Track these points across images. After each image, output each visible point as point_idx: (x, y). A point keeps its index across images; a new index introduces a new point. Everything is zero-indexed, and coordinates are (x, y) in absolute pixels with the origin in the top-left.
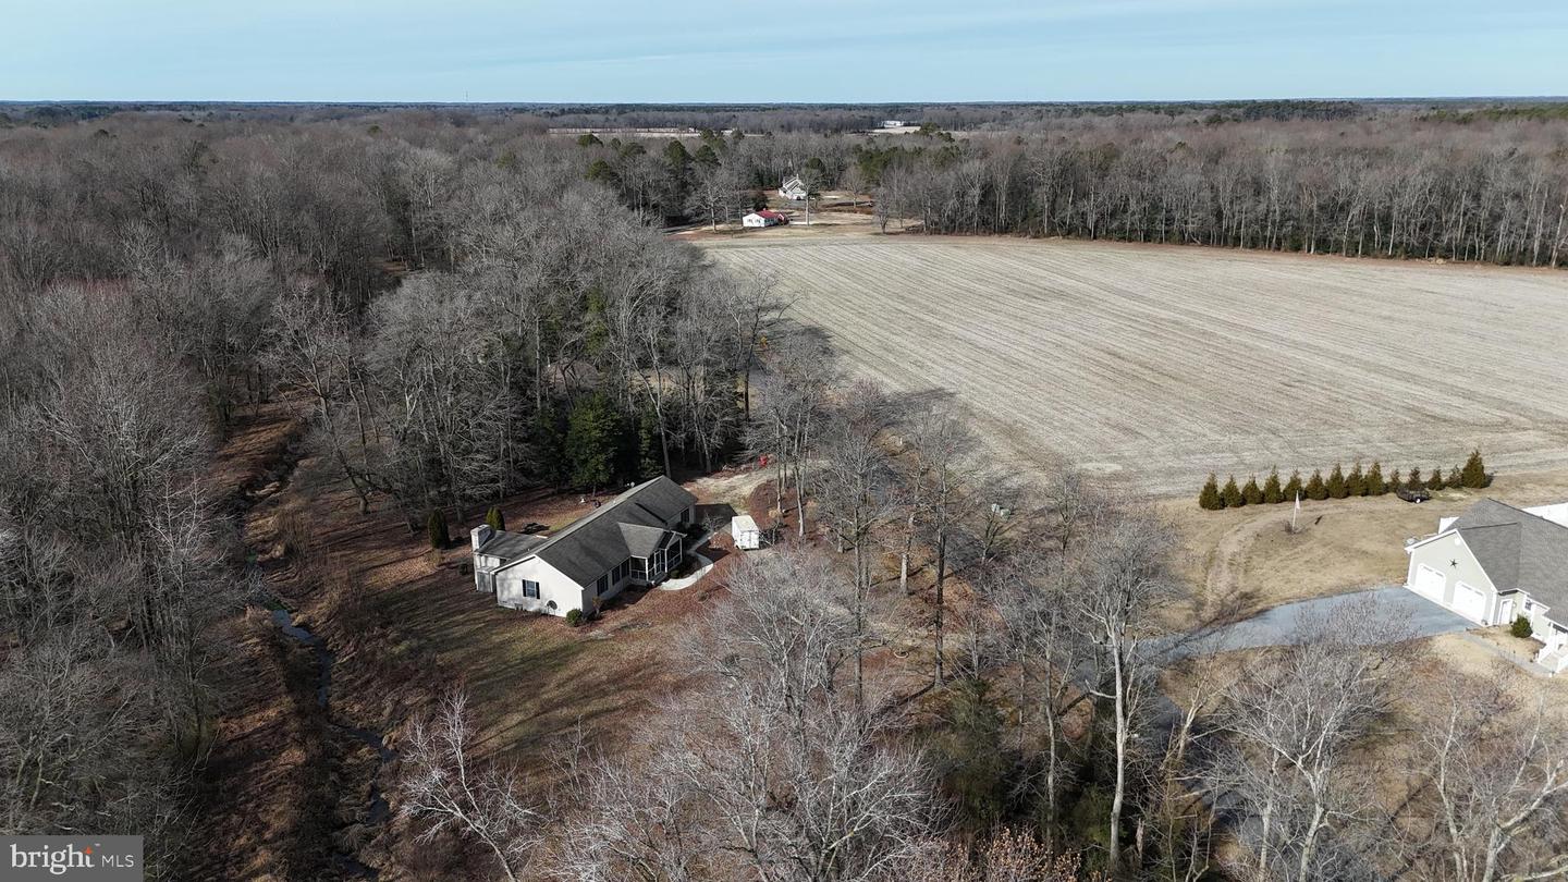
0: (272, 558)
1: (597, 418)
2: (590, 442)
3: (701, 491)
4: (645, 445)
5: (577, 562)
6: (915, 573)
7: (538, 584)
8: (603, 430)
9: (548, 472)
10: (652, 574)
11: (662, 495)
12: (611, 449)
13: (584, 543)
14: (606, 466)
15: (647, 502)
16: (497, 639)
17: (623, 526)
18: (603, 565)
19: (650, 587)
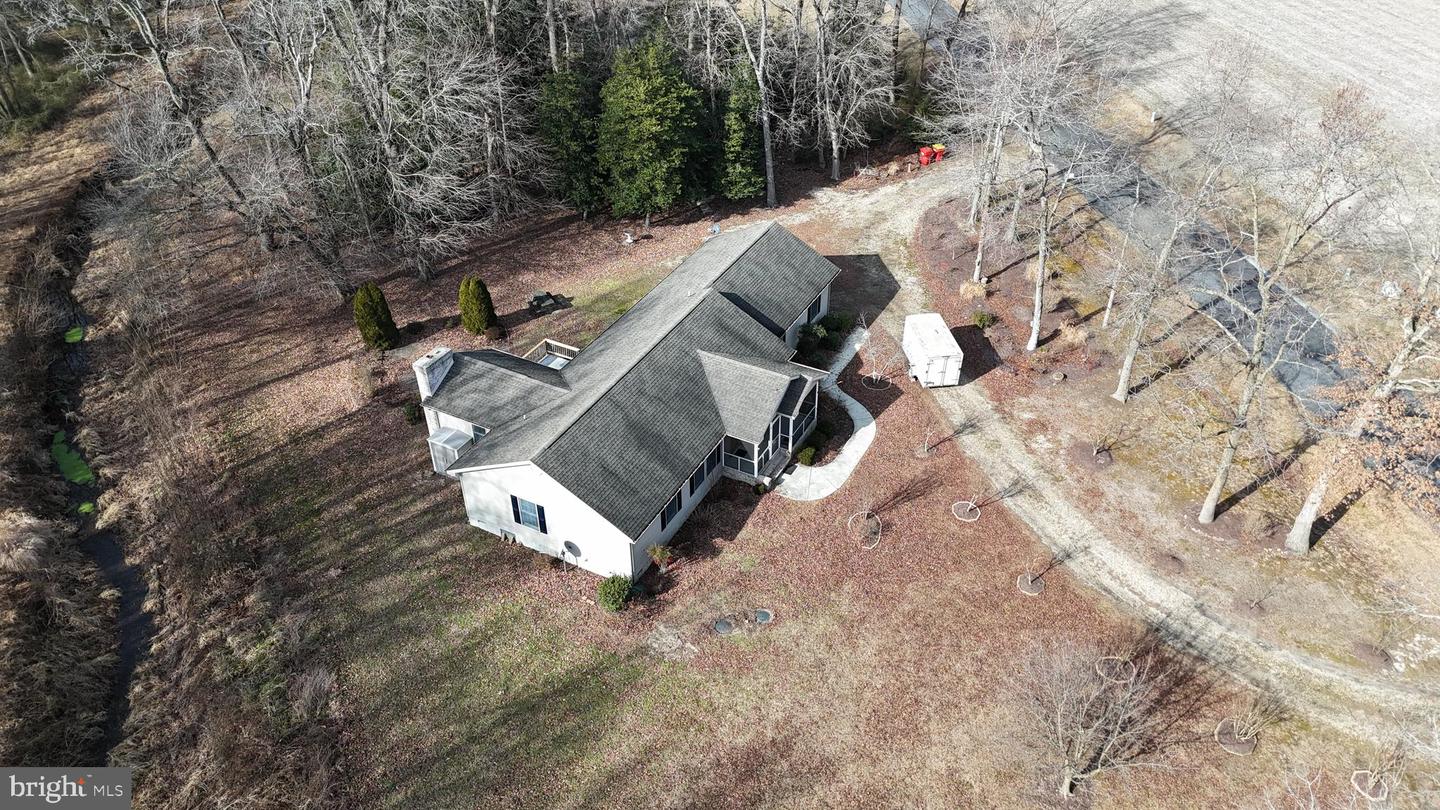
0: (109, 336)
1: (652, 94)
2: (640, 140)
3: (827, 224)
4: (734, 143)
5: (621, 471)
6: (1286, 464)
7: (541, 510)
8: (662, 120)
9: (570, 186)
10: (764, 463)
11: (773, 268)
12: (678, 151)
13: (633, 414)
14: (668, 181)
15: (745, 287)
16: (458, 627)
17: (711, 361)
18: (673, 469)
19: (761, 492)
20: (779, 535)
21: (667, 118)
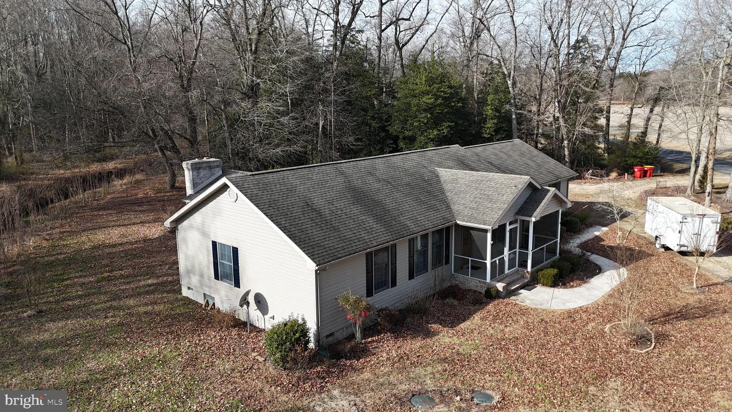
7: (235, 251)
8: (437, 97)
10: (497, 270)
19: (491, 295)
20: (514, 329)
21: (440, 96)
